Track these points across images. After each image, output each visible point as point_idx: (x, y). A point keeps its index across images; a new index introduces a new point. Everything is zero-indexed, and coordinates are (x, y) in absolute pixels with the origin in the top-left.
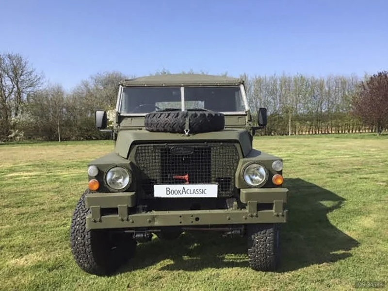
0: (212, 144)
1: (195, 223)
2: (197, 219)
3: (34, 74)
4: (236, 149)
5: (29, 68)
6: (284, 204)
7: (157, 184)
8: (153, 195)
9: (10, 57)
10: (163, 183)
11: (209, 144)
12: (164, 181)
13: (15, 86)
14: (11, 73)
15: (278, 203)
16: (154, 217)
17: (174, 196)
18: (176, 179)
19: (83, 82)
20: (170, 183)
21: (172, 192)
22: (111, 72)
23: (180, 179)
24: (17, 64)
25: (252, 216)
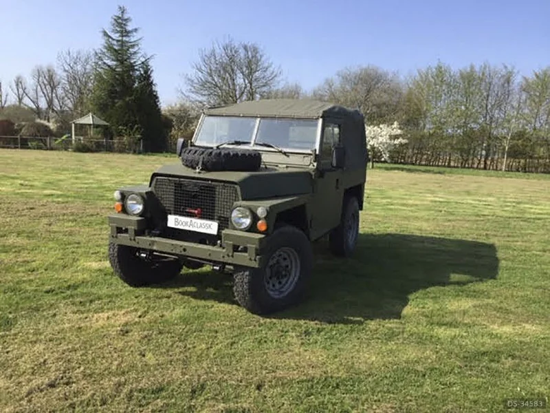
0: (216, 183)
1: (183, 253)
2: (185, 250)
3: (271, 69)
4: (236, 190)
5: (264, 62)
6: (256, 249)
7: (170, 214)
8: (166, 224)
9: (245, 48)
10: (175, 214)
11: (213, 183)
12: (178, 212)
13: (248, 85)
14: (244, 69)
15: (252, 247)
16: (153, 243)
17: (181, 227)
18: (188, 212)
19: (327, 80)
20: (180, 215)
21: (181, 223)
22: (365, 66)
23: (191, 213)
24: (252, 57)
25: (228, 256)
